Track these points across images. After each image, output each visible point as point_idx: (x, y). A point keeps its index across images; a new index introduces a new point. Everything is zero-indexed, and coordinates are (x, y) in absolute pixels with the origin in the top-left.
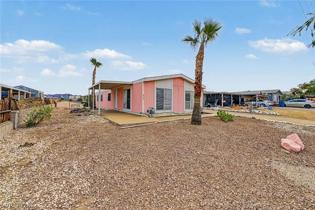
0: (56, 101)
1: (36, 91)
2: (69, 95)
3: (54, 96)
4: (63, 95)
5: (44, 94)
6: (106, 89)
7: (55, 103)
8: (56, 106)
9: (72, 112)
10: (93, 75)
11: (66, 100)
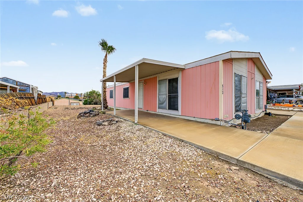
0: (53, 98)
1: (26, 85)
2: (65, 93)
3: (50, 94)
4: (59, 93)
5: (38, 89)
6: (122, 82)
7: (52, 100)
8: (53, 104)
9: (82, 116)
10: (104, 63)
11: (62, 98)
